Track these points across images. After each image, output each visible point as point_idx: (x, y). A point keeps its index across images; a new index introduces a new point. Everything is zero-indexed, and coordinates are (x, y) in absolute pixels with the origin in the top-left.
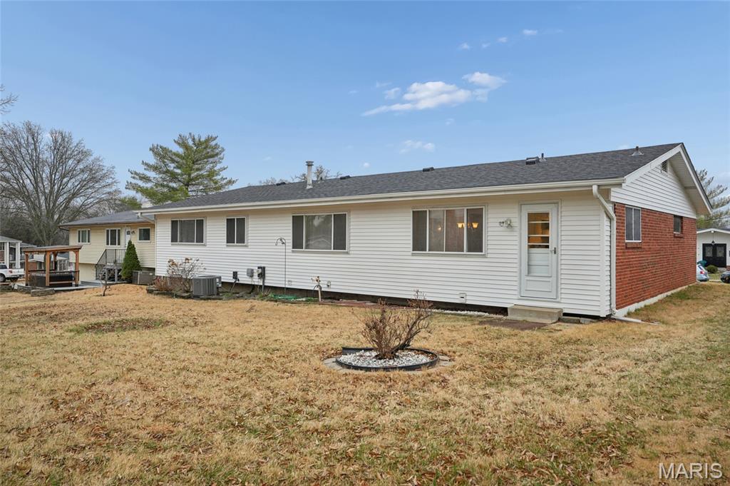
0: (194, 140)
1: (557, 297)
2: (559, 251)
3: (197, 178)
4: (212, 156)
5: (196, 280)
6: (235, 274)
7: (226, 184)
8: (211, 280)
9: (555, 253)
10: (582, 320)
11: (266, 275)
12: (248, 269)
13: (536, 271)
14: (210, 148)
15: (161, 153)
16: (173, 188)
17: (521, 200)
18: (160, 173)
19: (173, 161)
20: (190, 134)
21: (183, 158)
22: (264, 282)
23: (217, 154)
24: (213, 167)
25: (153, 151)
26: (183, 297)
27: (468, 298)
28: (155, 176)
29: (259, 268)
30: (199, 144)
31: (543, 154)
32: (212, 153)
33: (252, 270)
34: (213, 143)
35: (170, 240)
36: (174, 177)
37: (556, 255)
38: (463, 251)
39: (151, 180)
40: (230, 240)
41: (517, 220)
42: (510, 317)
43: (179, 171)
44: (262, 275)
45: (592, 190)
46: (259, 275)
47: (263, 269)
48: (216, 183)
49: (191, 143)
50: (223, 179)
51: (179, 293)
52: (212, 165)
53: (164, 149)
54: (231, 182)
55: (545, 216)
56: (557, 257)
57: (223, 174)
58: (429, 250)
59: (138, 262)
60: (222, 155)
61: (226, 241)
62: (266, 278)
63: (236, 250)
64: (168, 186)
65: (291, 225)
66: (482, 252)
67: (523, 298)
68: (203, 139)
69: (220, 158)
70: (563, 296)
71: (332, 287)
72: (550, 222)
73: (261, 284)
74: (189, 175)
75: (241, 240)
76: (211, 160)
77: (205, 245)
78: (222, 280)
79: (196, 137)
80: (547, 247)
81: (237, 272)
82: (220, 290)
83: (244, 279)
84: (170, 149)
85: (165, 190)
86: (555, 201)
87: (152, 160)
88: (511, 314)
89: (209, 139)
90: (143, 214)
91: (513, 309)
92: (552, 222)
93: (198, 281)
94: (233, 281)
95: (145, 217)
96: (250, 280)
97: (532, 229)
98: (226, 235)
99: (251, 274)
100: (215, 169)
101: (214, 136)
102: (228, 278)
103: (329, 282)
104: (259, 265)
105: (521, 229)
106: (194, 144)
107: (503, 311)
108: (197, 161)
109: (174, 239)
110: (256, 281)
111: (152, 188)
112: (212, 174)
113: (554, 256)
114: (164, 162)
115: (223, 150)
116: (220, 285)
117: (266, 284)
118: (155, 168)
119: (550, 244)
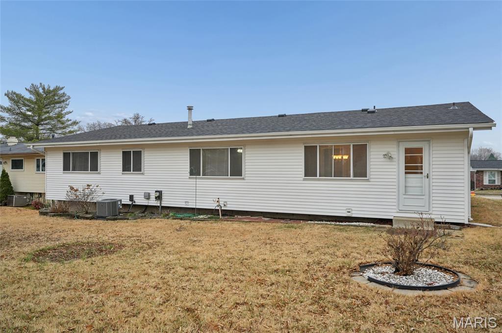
0: (44, 89)
1: (429, 209)
2: (431, 176)
3: (45, 119)
4: (60, 102)
5: (99, 203)
6: (131, 198)
7: (71, 125)
8: (114, 203)
9: (428, 177)
10: (452, 226)
11: (163, 197)
12: (145, 193)
13: (411, 191)
14: (58, 96)
15: (15, 98)
16: (25, 127)
17: (399, 138)
18: (13, 114)
19: (25, 105)
20: (41, 84)
21: (36, 103)
22: (161, 203)
23: (63, 101)
24: (62, 111)
25: (8, 96)
26: (87, 218)
27: (353, 212)
28: (9, 116)
29: (156, 192)
30: (48, 92)
31: (374, 107)
32: (59, 100)
33: (149, 193)
34: (61, 92)
35: (62, 169)
36: (26, 118)
37: (428, 179)
38: (350, 177)
39: (5, 120)
40: (126, 168)
41: (396, 153)
42: (395, 226)
43: (29, 113)
44: (159, 198)
45: (469, 131)
46: (156, 198)
47: (160, 192)
48: (63, 123)
49: (41, 91)
50: (68, 120)
51: (81, 215)
52: (60, 109)
53: (17, 95)
54: (75, 123)
55: (420, 150)
56: (429, 181)
57: (67, 117)
58: (320, 176)
59: (12, 187)
60: (67, 102)
61: (122, 169)
62: (163, 200)
63: (132, 177)
64: (20, 125)
65: (189, 156)
66: (366, 177)
67: (401, 211)
68: (51, 89)
69: (66, 105)
70: (434, 209)
71: (228, 206)
72: (423, 155)
73: (159, 205)
74: (39, 116)
75: (138, 168)
76: (58, 105)
77: (99, 173)
78: (122, 203)
79: (46, 87)
80: (421, 173)
81: (133, 196)
82: (122, 211)
83: (140, 200)
84: (23, 95)
85: (18, 128)
86: (427, 139)
87: (7, 103)
88: (395, 224)
89: (57, 89)
90: (35, 147)
91: (397, 220)
92: (425, 155)
93: (102, 204)
94: (130, 203)
95: (36, 149)
96: (147, 201)
97: (408, 160)
98: (121, 165)
99: (147, 196)
100: (63, 112)
101: (61, 86)
102: (126, 201)
103: (226, 202)
104: (156, 190)
105: (399, 160)
106: (44, 92)
107: (389, 221)
108: (47, 105)
109: (66, 168)
110: (153, 202)
111: (7, 126)
112: (60, 116)
113: (427, 180)
114: (17, 106)
115: (69, 98)
116: (121, 207)
117: (163, 205)
118: (8, 110)
119: (423, 171)
